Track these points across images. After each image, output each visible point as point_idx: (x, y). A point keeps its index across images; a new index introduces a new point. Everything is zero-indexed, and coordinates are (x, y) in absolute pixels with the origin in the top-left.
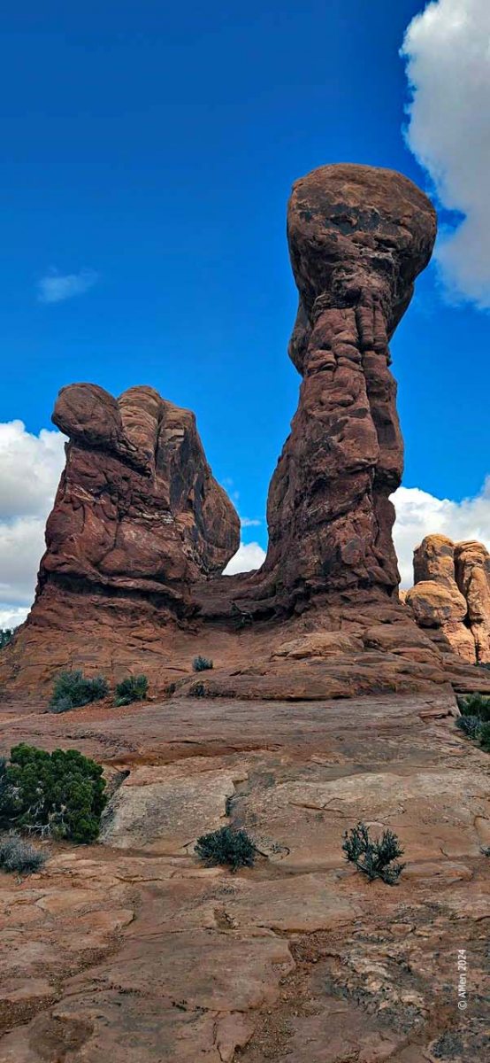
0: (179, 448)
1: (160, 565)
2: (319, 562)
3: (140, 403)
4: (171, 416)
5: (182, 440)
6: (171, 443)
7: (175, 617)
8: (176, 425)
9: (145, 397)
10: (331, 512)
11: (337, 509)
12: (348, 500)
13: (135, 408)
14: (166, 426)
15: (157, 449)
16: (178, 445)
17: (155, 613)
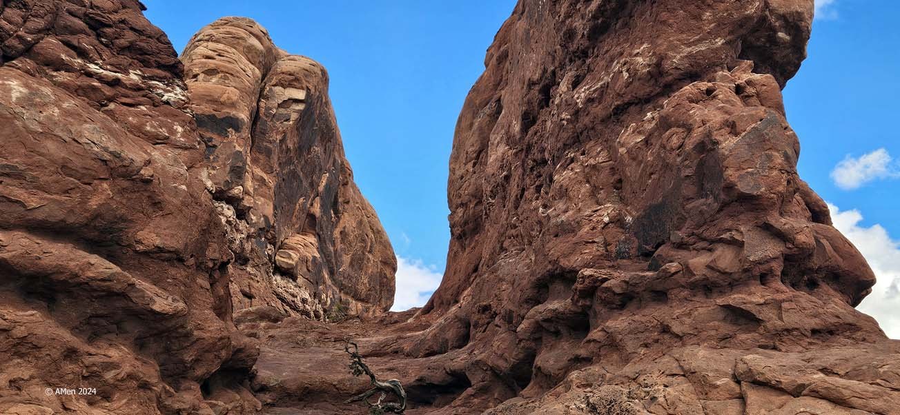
0: (297, 121)
1: (102, 195)
2: (618, 221)
3: (234, 41)
4: (284, 65)
5: (301, 107)
6: (282, 111)
7: (151, 372)
8: (292, 80)
9: (242, 33)
10: (657, 71)
11: (677, 59)
12: (712, 34)
13: (221, 46)
14: (274, 82)
15: (255, 117)
16: (294, 116)
17: (71, 354)
